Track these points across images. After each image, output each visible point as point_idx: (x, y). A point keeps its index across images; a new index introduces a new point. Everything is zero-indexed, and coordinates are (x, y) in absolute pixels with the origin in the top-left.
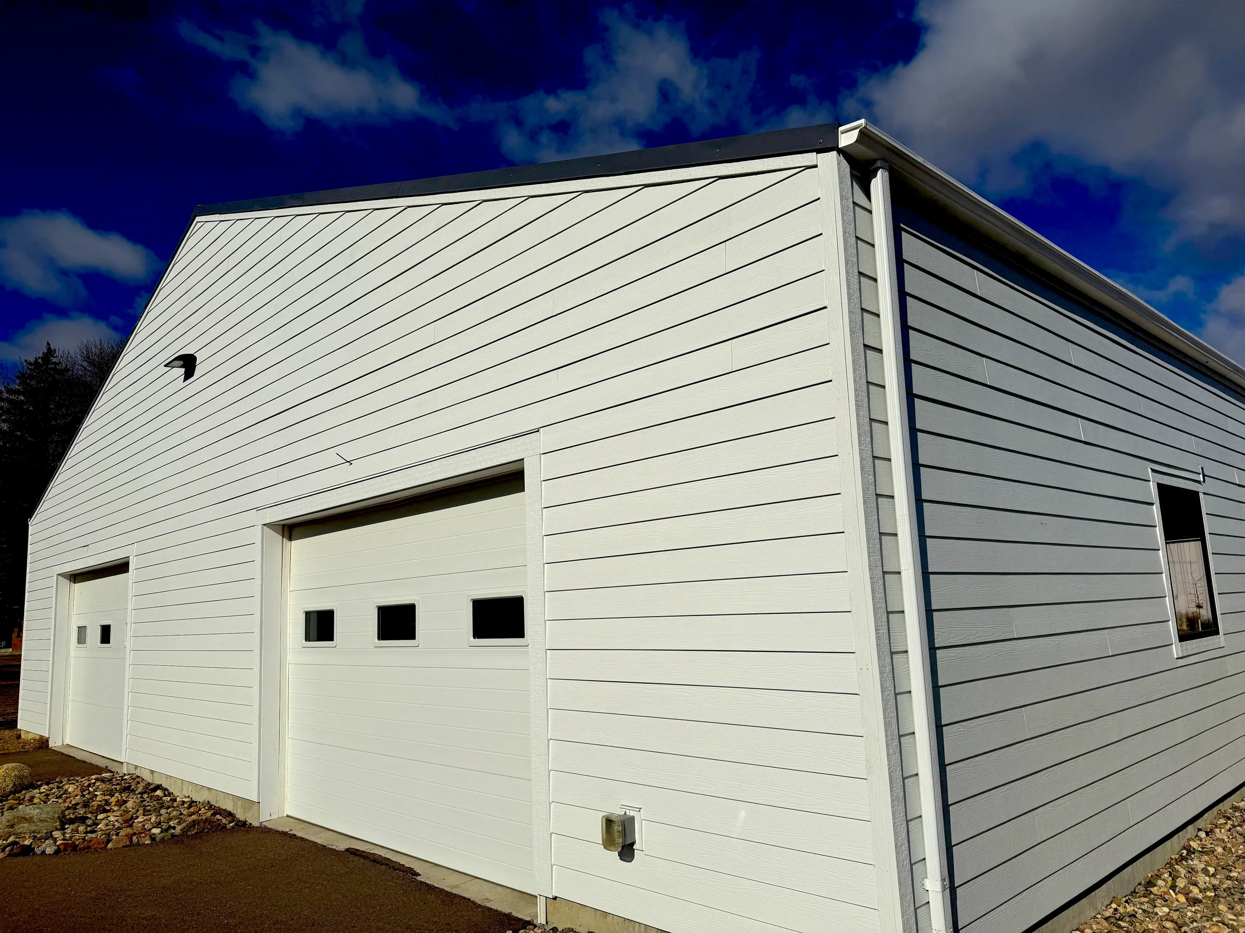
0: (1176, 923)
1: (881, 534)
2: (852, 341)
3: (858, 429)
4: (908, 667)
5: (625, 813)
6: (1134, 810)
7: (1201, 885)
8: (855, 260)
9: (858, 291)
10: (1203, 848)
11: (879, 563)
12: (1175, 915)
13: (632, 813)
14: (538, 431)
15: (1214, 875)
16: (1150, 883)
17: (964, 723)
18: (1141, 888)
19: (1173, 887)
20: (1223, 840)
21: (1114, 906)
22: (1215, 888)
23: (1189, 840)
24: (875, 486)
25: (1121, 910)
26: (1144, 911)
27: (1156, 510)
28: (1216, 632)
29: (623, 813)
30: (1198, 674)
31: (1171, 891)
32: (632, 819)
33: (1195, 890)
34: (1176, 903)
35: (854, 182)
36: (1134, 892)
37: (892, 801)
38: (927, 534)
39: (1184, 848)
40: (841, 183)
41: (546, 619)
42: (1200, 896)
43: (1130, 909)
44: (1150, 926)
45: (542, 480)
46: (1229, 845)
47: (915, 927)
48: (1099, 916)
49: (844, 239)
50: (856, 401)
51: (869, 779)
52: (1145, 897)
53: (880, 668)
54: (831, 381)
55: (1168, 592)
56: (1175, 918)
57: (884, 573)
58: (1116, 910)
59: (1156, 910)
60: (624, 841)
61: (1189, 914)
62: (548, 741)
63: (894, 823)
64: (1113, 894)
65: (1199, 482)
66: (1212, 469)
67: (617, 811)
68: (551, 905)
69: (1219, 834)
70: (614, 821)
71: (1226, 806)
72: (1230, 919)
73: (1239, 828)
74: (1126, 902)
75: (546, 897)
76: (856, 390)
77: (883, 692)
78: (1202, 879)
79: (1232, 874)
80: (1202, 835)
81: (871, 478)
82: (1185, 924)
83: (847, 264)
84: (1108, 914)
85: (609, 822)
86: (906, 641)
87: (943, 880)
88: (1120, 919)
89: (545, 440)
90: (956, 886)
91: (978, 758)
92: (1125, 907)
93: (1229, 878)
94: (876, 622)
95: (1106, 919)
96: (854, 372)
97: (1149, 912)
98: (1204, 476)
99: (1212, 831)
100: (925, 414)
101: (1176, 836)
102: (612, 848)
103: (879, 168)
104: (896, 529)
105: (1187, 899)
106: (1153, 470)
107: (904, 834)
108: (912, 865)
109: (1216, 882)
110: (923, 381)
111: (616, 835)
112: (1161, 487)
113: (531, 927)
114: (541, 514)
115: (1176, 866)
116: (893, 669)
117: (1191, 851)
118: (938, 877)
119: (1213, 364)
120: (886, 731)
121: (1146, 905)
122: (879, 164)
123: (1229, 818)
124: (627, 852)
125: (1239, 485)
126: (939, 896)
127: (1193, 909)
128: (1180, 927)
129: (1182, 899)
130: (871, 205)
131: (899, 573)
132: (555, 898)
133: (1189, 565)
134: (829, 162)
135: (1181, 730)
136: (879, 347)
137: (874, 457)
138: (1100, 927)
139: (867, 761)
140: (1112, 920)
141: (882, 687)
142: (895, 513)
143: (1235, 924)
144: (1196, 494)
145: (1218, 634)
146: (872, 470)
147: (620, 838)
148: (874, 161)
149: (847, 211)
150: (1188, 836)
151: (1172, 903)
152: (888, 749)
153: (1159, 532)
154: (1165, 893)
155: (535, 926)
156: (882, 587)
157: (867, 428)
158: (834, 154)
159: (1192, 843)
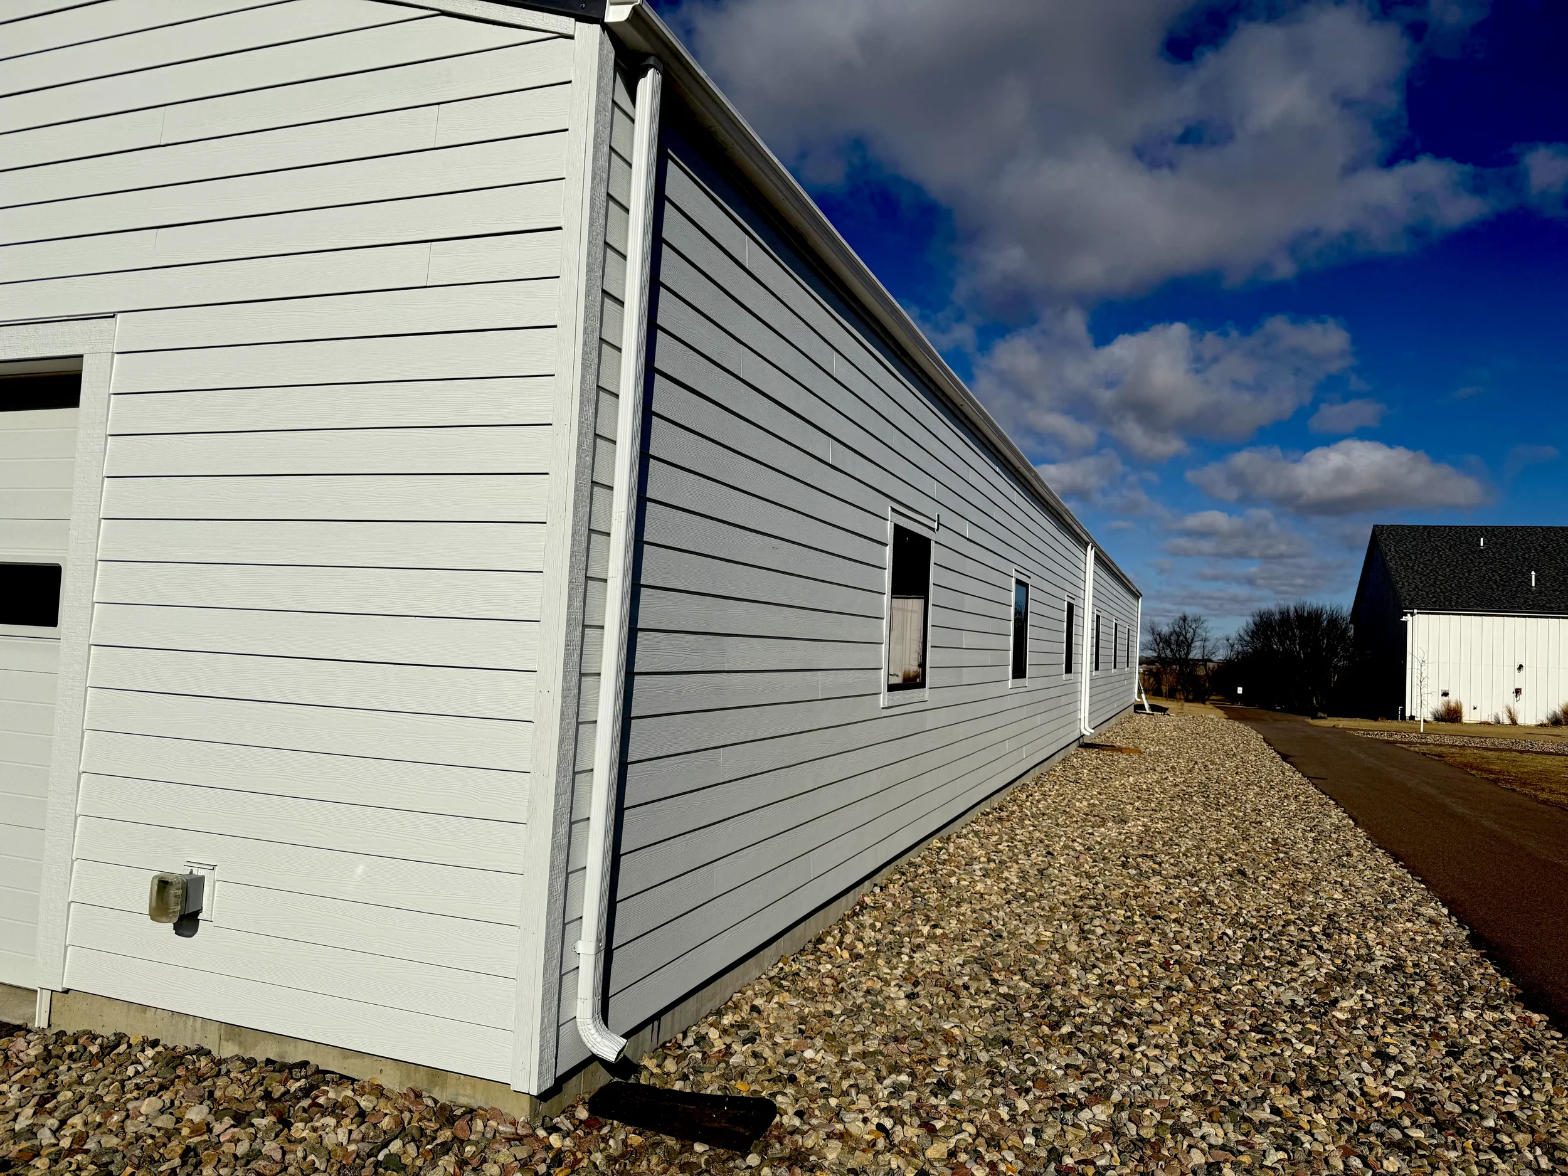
0: (836, 979)
1: (591, 531)
2: (587, 280)
3: (581, 396)
4: (598, 692)
5: (191, 872)
6: (816, 863)
7: (867, 940)
8: (605, 176)
9: (604, 218)
10: (875, 903)
11: (583, 565)
12: (836, 972)
13: (201, 872)
14: (113, 317)
15: (880, 930)
16: (820, 940)
17: (654, 762)
18: (810, 946)
19: (840, 943)
20: (895, 895)
21: (780, 965)
22: (878, 943)
23: (863, 896)
24: (593, 472)
25: (787, 969)
26: (808, 969)
27: (888, 551)
28: (922, 685)
29: (188, 872)
30: (899, 727)
31: (837, 948)
32: (201, 880)
33: (860, 945)
34: (840, 959)
35: (618, 75)
36: (804, 950)
37: (553, 849)
38: (645, 539)
39: (858, 904)
40: (600, 69)
41: (94, 600)
42: (863, 952)
43: (795, 967)
44: (811, 984)
45: (111, 392)
46: (899, 900)
47: (557, 996)
48: (764, 976)
49: (594, 144)
50: (583, 359)
51: (529, 824)
52: (812, 954)
53: (563, 690)
54: (555, 326)
55: (885, 639)
56: (836, 974)
57: (587, 578)
58: (782, 969)
59: (820, 967)
60: (184, 908)
61: (850, 970)
62: (79, 774)
63: (551, 876)
64: (782, 953)
65: (933, 529)
66: (947, 518)
67: (177, 868)
68: (58, 1001)
69: (894, 889)
70: (171, 884)
71: (902, 862)
72: (885, 974)
73: (910, 883)
74: (793, 960)
75: (52, 991)
76: (585, 345)
77: (562, 719)
78: (869, 935)
79: (895, 929)
80: (877, 890)
81: (589, 459)
82: (844, 980)
83: (593, 178)
84: (772, 974)
85: (163, 884)
86: (601, 662)
87: (599, 941)
88: (784, 979)
89: (122, 332)
90: (613, 947)
91: (662, 802)
92: (791, 966)
93: (892, 932)
94: (567, 635)
95: (770, 979)
96: (586, 321)
97: (812, 970)
98: (939, 524)
99: (886, 886)
100: (665, 396)
101: (852, 892)
102: (164, 919)
103: (652, 66)
104: (610, 528)
105: (850, 955)
106: (893, 510)
107: (561, 889)
108: (564, 925)
109: (879, 937)
110: (668, 356)
111: (172, 900)
112: (897, 528)
113: (23, 1032)
114: (103, 443)
115: (847, 923)
116: (579, 693)
117: (863, 906)
118: (593, 938)
119: (968, 409)
120: (558, 767)
121: (811, 962)
122: (651, 61)
123: (903, 874)
124: (187, 923)
125: (968, 539)
126: (591, 960)
127: (854, 965)
128: (838, 983)
129: (846, 954)
130: (635, 113)
131: (605, 581)
132: (67, 991)
133: (909, 614)
134: (589, 35)
135: (874, 782)
136: (620, 298)
137: (596, 435)
138: (762, 987)
139: (530, 802)
140: (776, 980)
141: (562, 714)
142: (611, 507)
143: (888, 977)
144: (930, 540)
145: (924, 686)
146: (591, 450)
147: (177, 904)
148: (647, 55)
149: (604, 109)
150: (864, 891)
151: (836, 959)
152: (557, 788)
153: (887, 575)
154: (832, 950)
155: (29, 1031)
156: (582, 595)
157: (593, 396)
158: (597, 27)
159: (866, 899)
